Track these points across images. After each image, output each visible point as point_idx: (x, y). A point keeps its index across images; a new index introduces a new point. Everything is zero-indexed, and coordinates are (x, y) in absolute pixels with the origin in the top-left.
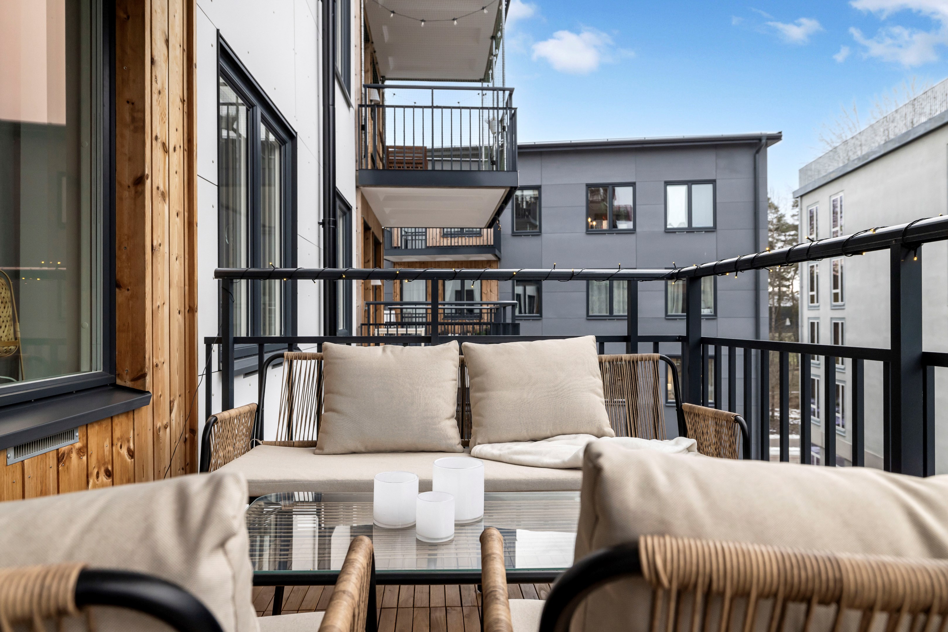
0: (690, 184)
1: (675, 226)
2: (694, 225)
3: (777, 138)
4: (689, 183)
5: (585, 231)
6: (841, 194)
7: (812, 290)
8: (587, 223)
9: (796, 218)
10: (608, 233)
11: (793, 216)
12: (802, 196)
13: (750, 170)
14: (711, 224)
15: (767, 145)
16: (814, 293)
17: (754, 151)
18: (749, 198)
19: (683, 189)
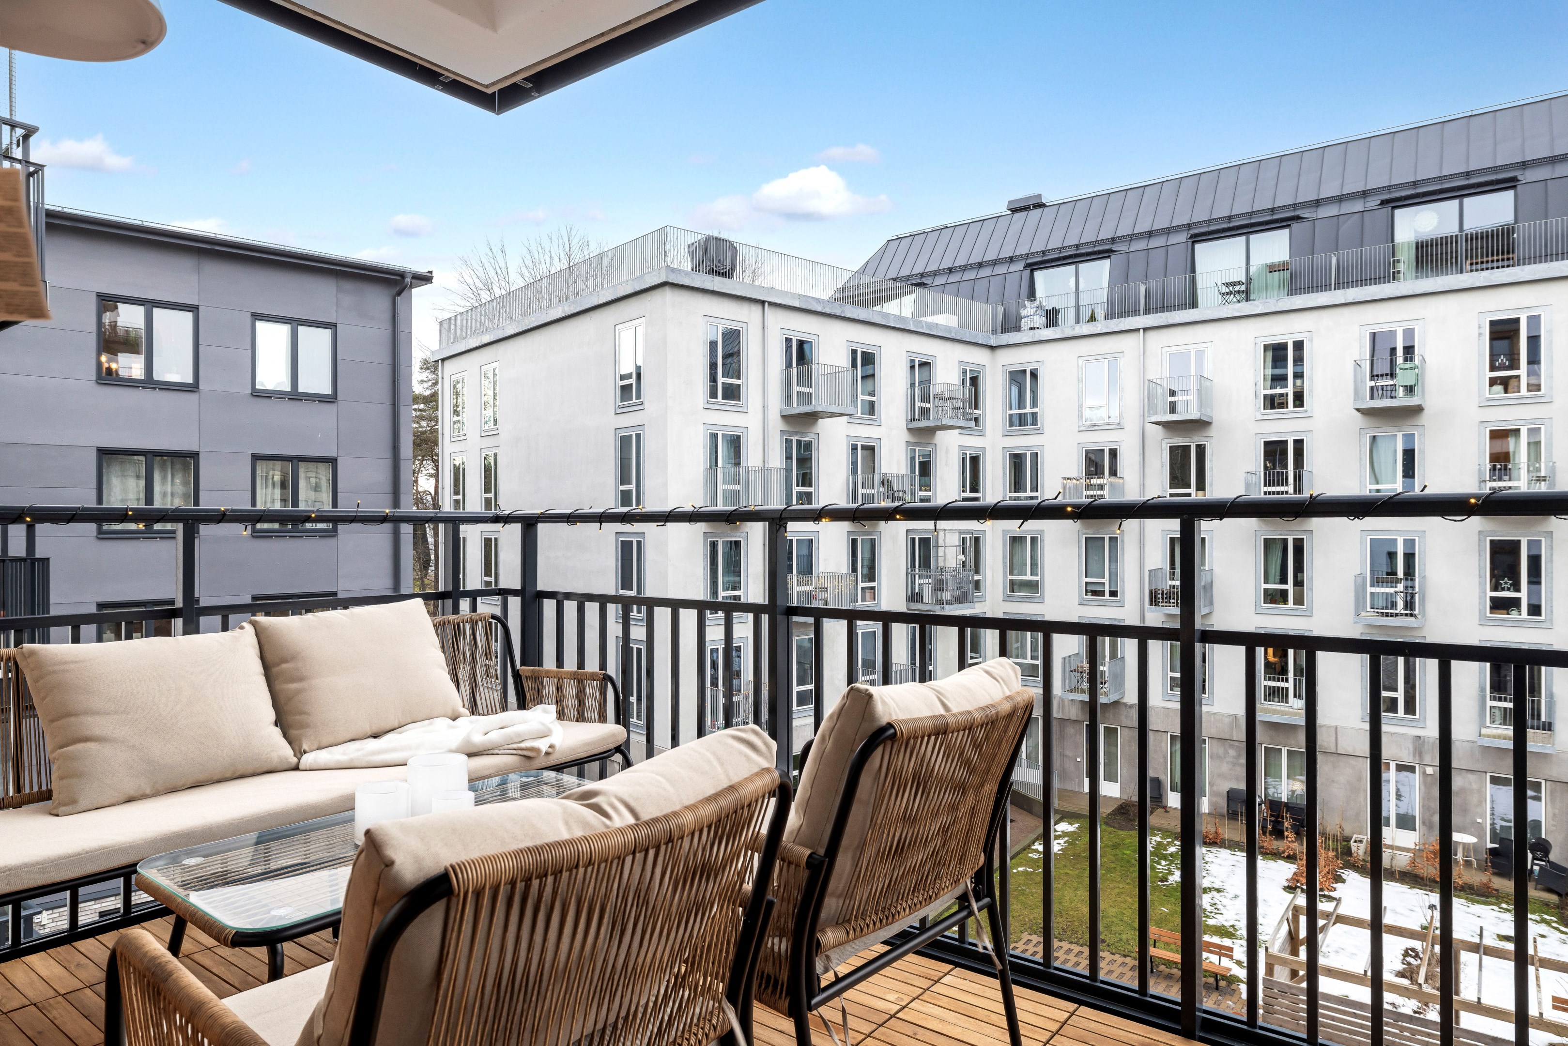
0: (295, 324)
1: (270, 386)
2: (301, 389)
3: (425, 279)
4: (295, 322)
5: (94, 378)
6: (494, 365)
7: (456, 493)
8: (99, 364)
9: (426, 385)
10: (143, 387)
11: (422, 382)
12: (443, 360)
13: (387, 316)
14: (327, 390)
15: (411, 286)
16: (460, 497)
17: (394, 292)
18: (383, 357)
19: (284, 330)
